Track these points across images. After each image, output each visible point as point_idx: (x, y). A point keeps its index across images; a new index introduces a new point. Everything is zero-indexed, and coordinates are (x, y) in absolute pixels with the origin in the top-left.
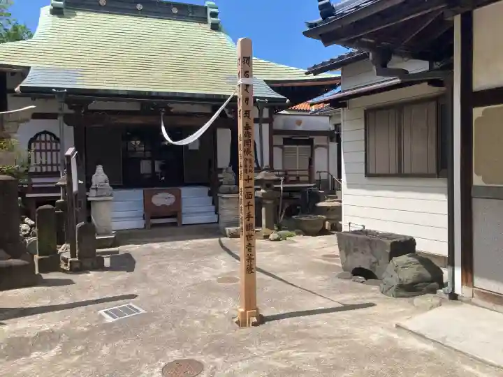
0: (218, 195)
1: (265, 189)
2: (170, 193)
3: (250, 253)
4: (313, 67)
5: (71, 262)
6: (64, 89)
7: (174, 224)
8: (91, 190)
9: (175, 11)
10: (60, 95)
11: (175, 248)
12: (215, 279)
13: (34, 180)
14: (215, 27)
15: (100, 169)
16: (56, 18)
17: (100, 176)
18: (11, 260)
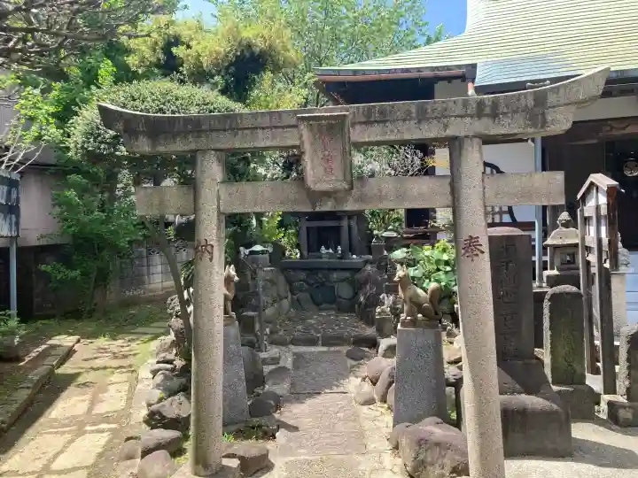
5: (610, 402)
18: (523, 395)
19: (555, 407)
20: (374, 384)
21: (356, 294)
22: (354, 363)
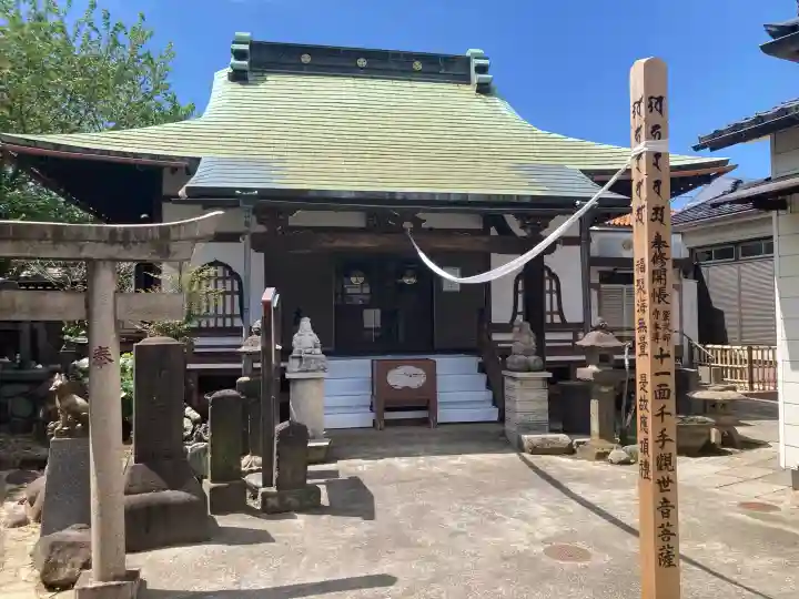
0: (504, 372)
1: (598, 366)
2: (417, 366)
3: (665, 521)
4: (713, 136)
5: (263, 494)
6: (252, 190)
7: (424, 422)
8: (291, 361)
9: (418, 65)
10: (248, 199)
11: (435, 469)
12: (540, 549)
13: (198, 341)
14: (484, 89)
15: (306, 323)
16: (236, 86)
17: (306, 337)
18: (168, 491)
19: (194, 498)
20: (32, 505)
21: (36, 412)
22: (14, 486)
